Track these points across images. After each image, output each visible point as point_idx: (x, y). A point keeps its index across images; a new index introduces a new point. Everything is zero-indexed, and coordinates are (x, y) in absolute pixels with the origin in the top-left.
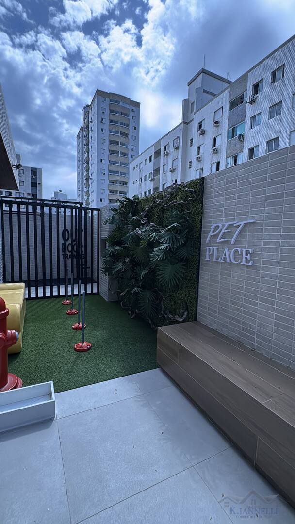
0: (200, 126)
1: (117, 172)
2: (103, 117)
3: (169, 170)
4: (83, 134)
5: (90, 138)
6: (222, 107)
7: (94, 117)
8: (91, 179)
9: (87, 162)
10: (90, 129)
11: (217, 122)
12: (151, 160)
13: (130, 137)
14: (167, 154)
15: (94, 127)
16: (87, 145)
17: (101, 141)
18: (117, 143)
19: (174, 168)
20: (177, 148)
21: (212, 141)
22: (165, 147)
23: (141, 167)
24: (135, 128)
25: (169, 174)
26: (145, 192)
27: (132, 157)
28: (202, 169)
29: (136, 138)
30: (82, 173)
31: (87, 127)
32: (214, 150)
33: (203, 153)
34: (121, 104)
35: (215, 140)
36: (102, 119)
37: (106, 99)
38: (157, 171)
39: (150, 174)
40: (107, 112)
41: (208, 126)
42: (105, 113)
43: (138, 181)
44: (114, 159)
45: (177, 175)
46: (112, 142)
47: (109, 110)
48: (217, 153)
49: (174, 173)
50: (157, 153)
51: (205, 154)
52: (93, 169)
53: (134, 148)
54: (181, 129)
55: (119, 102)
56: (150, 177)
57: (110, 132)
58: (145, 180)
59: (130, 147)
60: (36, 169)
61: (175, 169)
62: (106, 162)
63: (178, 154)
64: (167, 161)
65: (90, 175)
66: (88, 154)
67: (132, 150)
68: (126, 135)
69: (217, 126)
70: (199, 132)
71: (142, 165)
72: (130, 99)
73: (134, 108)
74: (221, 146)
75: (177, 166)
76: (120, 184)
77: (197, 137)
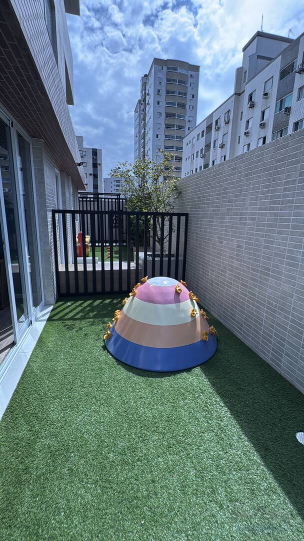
0: (251, 98)
1: (172, 147)
2: (159, 89)
3: (219, 147)
4: (140, 107)
5: (147, 112)
6: (273, 77)
7: (151, 90)
8: (147, 155)
9: (144, 138)
10: (147, 102)
11: (266, 94)
12: (203, 136)
13: (187, 107)
14: (218, 129)
15: (150, 100)
16: (144, 119)
17: (158, 115)
18: (173, 115)
19: (224, 143)
20: (227, 123)
21: (260, 115)
22: (217, 122)
23: (194, 142)
24: (193, 96)
25: (219, 150)
26: (196, 169)
27: (189, 130)
28: (249, 145)
29: (194, 108)
30: (140, 150)
31: (145, 100)
32: (261, 125)
33: (252, 128)
34: (179, 71)
35: (263, 113)
36: (159, 91)
37: (163, 67)
38: (208, 146)
39: (202, 150)
40: (164, 82)
41: (258, 98)
42: (162, 83)
43: (190, 158)
44: (170, 133)
45: (226, 151)
46: (168, 115)
47: (166, 80)
48: (264, 128)
49: (224, 149)
50: (209, 128)
51: (253, 128)
52: (149, 146)
53: (191, 119)
54: (232, 102)
55: (176, 69)
56: (201, 153)
57: (167, 103)
58: (197, 157)
59: (187, 119)
60: (97, 149)
61: (225, 145)
62: (162, 137)
63: (228, 129)
64: (218, 136)
65: (146, 151)
66: (145, 129)
67: (189, 121)
68: (183, 106)
69: (267, 98)
70: (249, 106)
71: (195, 139)
72: (188, 63)
73: (193, 73)
74: (269, 119)
75: (227, 141)
76: (176, 159)
77: (247, 110)
